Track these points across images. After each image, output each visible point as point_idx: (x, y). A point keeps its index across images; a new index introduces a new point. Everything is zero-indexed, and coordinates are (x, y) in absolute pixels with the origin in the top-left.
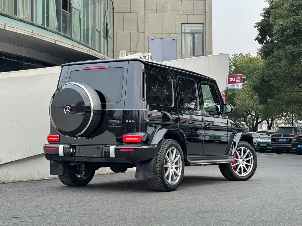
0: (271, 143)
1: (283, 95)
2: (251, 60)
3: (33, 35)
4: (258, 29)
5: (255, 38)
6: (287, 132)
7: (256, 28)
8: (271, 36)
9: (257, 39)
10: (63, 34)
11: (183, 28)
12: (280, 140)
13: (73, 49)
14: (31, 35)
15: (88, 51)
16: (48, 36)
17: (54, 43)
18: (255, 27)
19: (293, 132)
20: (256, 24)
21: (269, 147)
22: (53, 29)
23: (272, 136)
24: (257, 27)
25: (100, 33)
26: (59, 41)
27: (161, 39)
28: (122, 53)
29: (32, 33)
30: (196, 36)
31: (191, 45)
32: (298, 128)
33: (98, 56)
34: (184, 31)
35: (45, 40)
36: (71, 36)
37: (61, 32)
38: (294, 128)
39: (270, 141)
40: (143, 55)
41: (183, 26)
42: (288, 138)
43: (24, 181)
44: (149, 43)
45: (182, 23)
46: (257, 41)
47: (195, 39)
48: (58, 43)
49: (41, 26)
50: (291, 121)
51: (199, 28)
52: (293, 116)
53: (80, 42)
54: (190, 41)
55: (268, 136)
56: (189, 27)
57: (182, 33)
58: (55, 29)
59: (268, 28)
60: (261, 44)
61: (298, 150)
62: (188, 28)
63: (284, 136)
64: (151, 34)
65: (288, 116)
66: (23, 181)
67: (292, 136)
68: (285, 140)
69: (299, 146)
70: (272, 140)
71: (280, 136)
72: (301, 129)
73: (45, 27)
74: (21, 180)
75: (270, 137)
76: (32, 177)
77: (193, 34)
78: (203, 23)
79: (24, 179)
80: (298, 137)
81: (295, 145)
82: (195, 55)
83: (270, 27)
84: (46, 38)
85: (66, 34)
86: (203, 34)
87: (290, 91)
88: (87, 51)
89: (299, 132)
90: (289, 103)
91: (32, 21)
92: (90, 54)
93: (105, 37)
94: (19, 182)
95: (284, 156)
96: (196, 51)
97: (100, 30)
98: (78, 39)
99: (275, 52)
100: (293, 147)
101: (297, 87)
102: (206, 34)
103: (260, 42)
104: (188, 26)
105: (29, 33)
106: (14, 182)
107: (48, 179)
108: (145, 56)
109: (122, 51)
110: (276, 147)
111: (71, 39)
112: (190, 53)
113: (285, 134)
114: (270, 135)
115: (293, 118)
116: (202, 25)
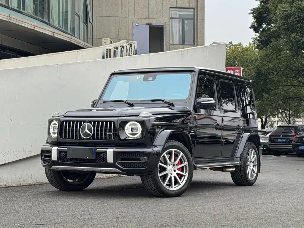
0: (269, 144)
1: (280, 89)
2: (245, 50)
3: (11, 19)
4: (253, 16)
5: (250, 26)
6: (287, 132)
7: (252, 15)
8: (268, 24)
9: (253, 27)
10: (40, 19)
11: (171, 13)
12: (279, 140)
13: (53, 36)
14: (8, 20)
15: (70, 39)
16: (26, 21)
17: (33, 29)
18: (250, 13)
19: (293, 131)
20: (251, 10)
21: (266, 148)
22: (29, 13)
23: (270, 136)
24: (253, 13)
25: (79, 18)
26: (39, 27)
27: (146, 25)
28: (105, 41)
29: (8, 18)
30: (186, 22)
31: (181, 32)
32: (299, 127)
33: (79, 44)
34: (172, 17)
35: (23, 25)
36: (49, 20)
37: (38, 16)
38: (295, 127)
39: (267, 141)
40: (128, 43)
41: (172, 11)
42: (288, 139)
43: (17, 185)
44: (133, 30)
45: (170, 8)
46: (252, 29)
47: (185, 26)
48: (37, 29)
49: (17, 9)
50: (288, 119)
51: (190, 13)
52: (291, 113)
53: (59, 27)
54: (179, 27)
55: (264, 136)
56: (179, 12)
57: (171, 18)
58: (32, 13)
59: (265, 15)
60: (257, 33)
61: (299, 152)
62: (177, 13)
63: (284, 136)
64: (136, 19)
65: (285, 113)
66: (15, 186)
67: (293, 136)
68: (284, 141)
69: (300, 148)
70: (270, 140)
71: (279, 136)
72: (302, 128)
73: (21, 10)
74: (13, 184)
75: (267, 137)
76: (24, 181)
77: (182, 19)
78: (194, 8)
79: (16, 184)
80: (300, 137)
81: (295, 147)
82: (185, 43)
83: (267, 14)
84: (24, 23)
85: (43, 19)
86: (194, 20)
87: (288, 85)
88: (68, 38)
89: (300, 131)
90: (286, 99)
91: (6, 3)
92: (71, 41)
93: (85, 22)
94: (11, 187)
95: (284, 158)
96: (186, 39)
97: (79, 14)
98: (56, 24)
99: (274, 42)
100: (294, 148)
101: (295, 81)
102: (197, 20)
103: (256, 30)
104: (177, 11)
105: (6, 17)
106: (7, 187)
107: (41, 183)
108: (131, 45)
109: (105, 38)
110: (274, 148)
111: (49, 24)
112: (180, 42)
113: (284, 134)
114: (266, 135)
115: (290, 115)
116: (193, 10)
